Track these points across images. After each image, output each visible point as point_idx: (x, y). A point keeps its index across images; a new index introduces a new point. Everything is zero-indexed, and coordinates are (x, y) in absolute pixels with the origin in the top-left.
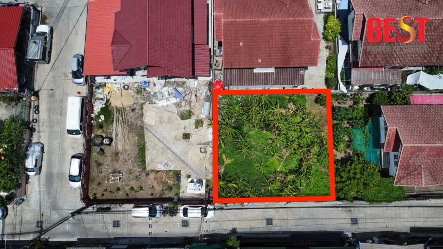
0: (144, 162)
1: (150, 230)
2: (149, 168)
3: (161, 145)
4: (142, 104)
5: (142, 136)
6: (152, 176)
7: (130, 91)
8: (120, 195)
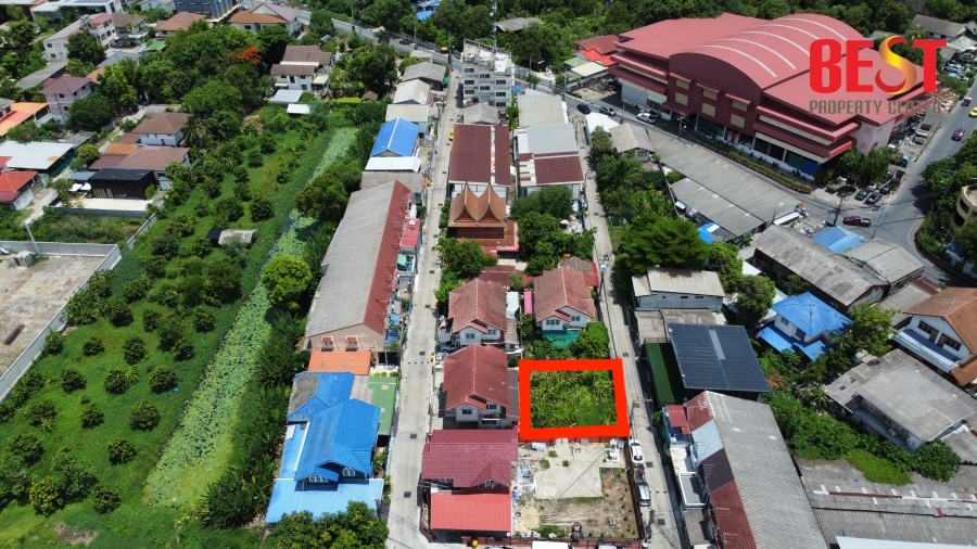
0: (595, 499)
1: (662, 493)
2: (601, 494)
3: (577, 484)
4: (536, 500)
5: (568, 501)
6: (608, 491)
7: (522, 511)
8: (632, 517)
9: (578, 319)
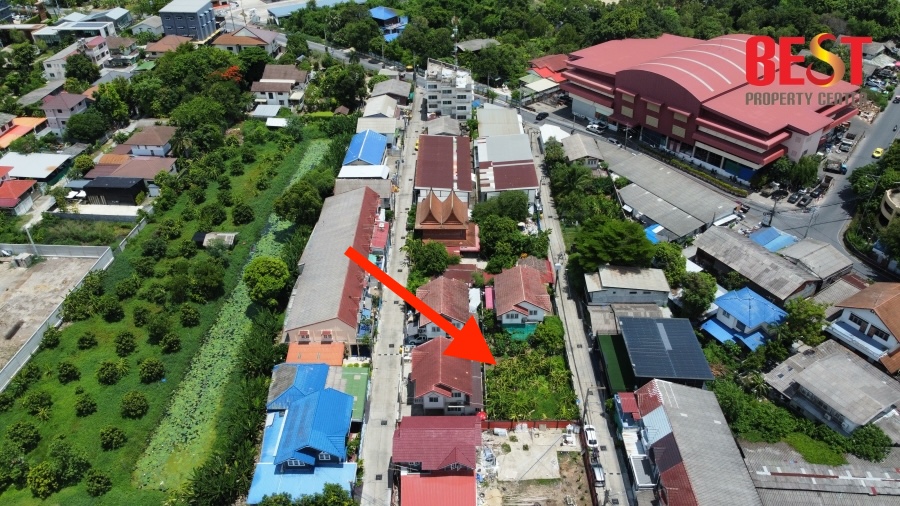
0: (553, 480)
1: (615, 474)
2: (558, 476)
3: (536, 466)
4: (498, 482)
5: (529, 482)
6: (565, 473)
7: (485, 493)
8: (588, 497)
9: (535, 313)
